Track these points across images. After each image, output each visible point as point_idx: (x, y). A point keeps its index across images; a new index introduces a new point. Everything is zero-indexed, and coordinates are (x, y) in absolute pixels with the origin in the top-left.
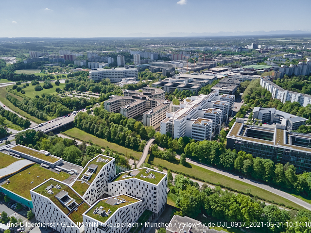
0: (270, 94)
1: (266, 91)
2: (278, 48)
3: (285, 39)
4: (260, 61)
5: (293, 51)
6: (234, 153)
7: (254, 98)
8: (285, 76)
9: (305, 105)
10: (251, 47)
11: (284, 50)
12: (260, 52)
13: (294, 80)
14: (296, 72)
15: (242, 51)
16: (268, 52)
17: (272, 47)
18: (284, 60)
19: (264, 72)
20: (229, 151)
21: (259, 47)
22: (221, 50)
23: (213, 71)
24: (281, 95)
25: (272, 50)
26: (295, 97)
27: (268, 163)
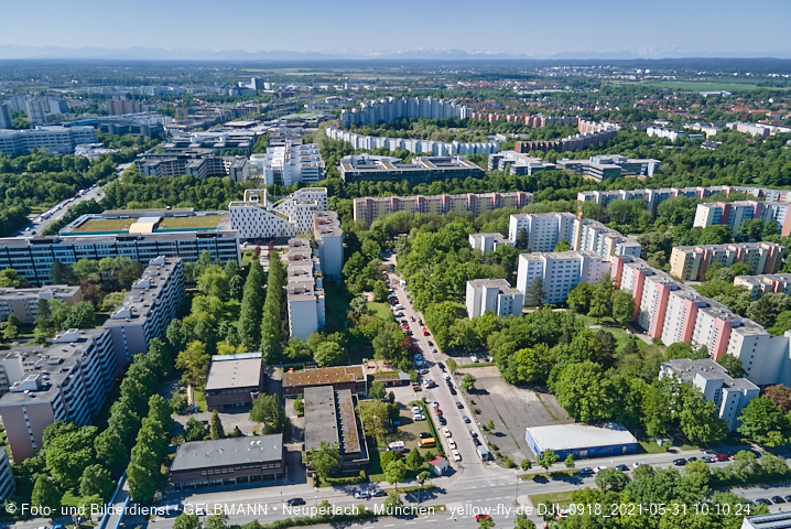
0: (349, 144)
1: (342, 142)
2: (304, 88)
3: (300, 71)
4: (296, 111)
5: (332, 92)
6: (356, 184)
7: (334, 150)
8: (352, 126)
9: (392, 149)
10: (253, 86)
11: (316, 91)
12: (276, 94)
13: (365, 129)
14: (363, 120)
15: (242, 93)
16: (292, 95)
17: (294, 87)
18: (332, 107)
19: (319, 122)
20: (350, 184)
21: (266, 85)
22: (194, 92)
23: (235, 127)
24: (365, 142)
25: (297, 91)
26: (380, 143)
27: (388, 184)
